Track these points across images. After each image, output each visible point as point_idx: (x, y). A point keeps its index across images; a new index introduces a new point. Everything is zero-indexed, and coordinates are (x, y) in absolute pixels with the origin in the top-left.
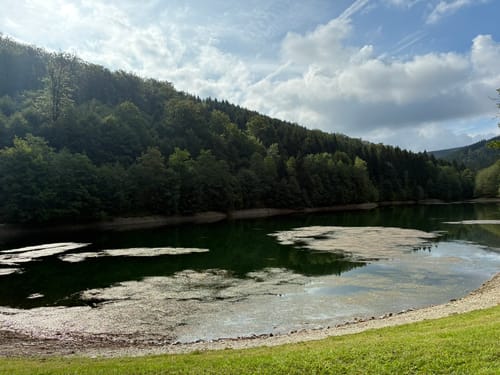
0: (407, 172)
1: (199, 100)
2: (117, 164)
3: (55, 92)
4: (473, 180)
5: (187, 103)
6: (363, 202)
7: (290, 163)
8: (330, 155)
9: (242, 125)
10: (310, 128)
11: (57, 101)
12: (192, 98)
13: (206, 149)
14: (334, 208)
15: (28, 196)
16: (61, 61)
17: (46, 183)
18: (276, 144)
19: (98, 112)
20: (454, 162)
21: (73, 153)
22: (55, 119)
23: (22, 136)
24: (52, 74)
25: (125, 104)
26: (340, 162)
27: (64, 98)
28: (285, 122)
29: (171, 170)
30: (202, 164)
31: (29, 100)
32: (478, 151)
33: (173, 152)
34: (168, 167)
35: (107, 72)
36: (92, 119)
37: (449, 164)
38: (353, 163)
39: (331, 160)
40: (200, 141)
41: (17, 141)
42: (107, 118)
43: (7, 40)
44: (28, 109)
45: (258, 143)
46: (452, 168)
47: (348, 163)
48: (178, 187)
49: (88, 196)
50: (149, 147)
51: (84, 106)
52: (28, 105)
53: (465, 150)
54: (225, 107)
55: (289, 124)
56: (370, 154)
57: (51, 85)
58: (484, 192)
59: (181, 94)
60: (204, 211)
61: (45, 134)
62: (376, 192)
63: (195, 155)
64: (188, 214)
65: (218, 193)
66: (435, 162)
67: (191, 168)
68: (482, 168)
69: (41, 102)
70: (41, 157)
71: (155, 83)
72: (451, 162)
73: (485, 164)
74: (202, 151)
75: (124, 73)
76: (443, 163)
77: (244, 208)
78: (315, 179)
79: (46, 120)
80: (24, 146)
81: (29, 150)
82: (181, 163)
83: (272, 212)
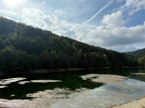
0: (118, 58)
1: (59, 36)
2: (35, 54)
3: (18, 33)
4: (137, 61)
5: (56, 37)
6: (106, 67)
7: (85, 55)
8: (96, 53)
9: (71, 44)
10: (90, 45)
11: (18, 36)
12: (57, 36)
13: (61, 50)
14: (97, 68)
15: (9, 63)
16: (20, 24)
17: (14, 60)
18: (81, 49)
19: (30, 39)
20: (132, 55)
21: (22, 51)
22: (18, 41)
23: (8, 46)
24: (17, 28)
25: (38, 37)
26: (99, 55)
27: (20, 35)
28: (83, 43)
29: (51, 56)
30: (60, 55)
31: (10, 35)
32: (138, 52)
33: (52, 51)
34: (50, 55)
35: (33, 28)
36: (28, 41)
37: (130, 56)
38: (103, 55)
39: (97, 54)
40: (59, 48)
41: (6, 47)
42: (33, 41)
43: (5, 18)
44: (10, 38)
45: (76, 49)
46: (131, 57)
47: (101, 55)
48: (52, 61)
49: (26, 64)
50: (45, 50)
51: (26, 37)
52: (10, 37)
53: (135, 52)
54: (66, 38)
55: (85, 43)
56: (108, 53)
57: (17, 31)
58: (140, 64)
59: (54, 34)
60: (60, 68)
61: (15, 45)
62: (109, 64)
63: (58, 52)
64: (55, 69)
65: (64, 63)
66: (126, 55)
67: (56, 56)
68: (139, 57)
69: (14, 36)
70: (13, 52)
71: (47, 31)
72: (131, 55)
73: (140, 56)
74: (60, 51)
75: (38, 28)
76: (128, 56)
77: (71, 68)
78: (92, 60)
79: (15, 41)
80: (8, 49)
81: (10, 50)
82: (54, 54)
83: (80, 69)
